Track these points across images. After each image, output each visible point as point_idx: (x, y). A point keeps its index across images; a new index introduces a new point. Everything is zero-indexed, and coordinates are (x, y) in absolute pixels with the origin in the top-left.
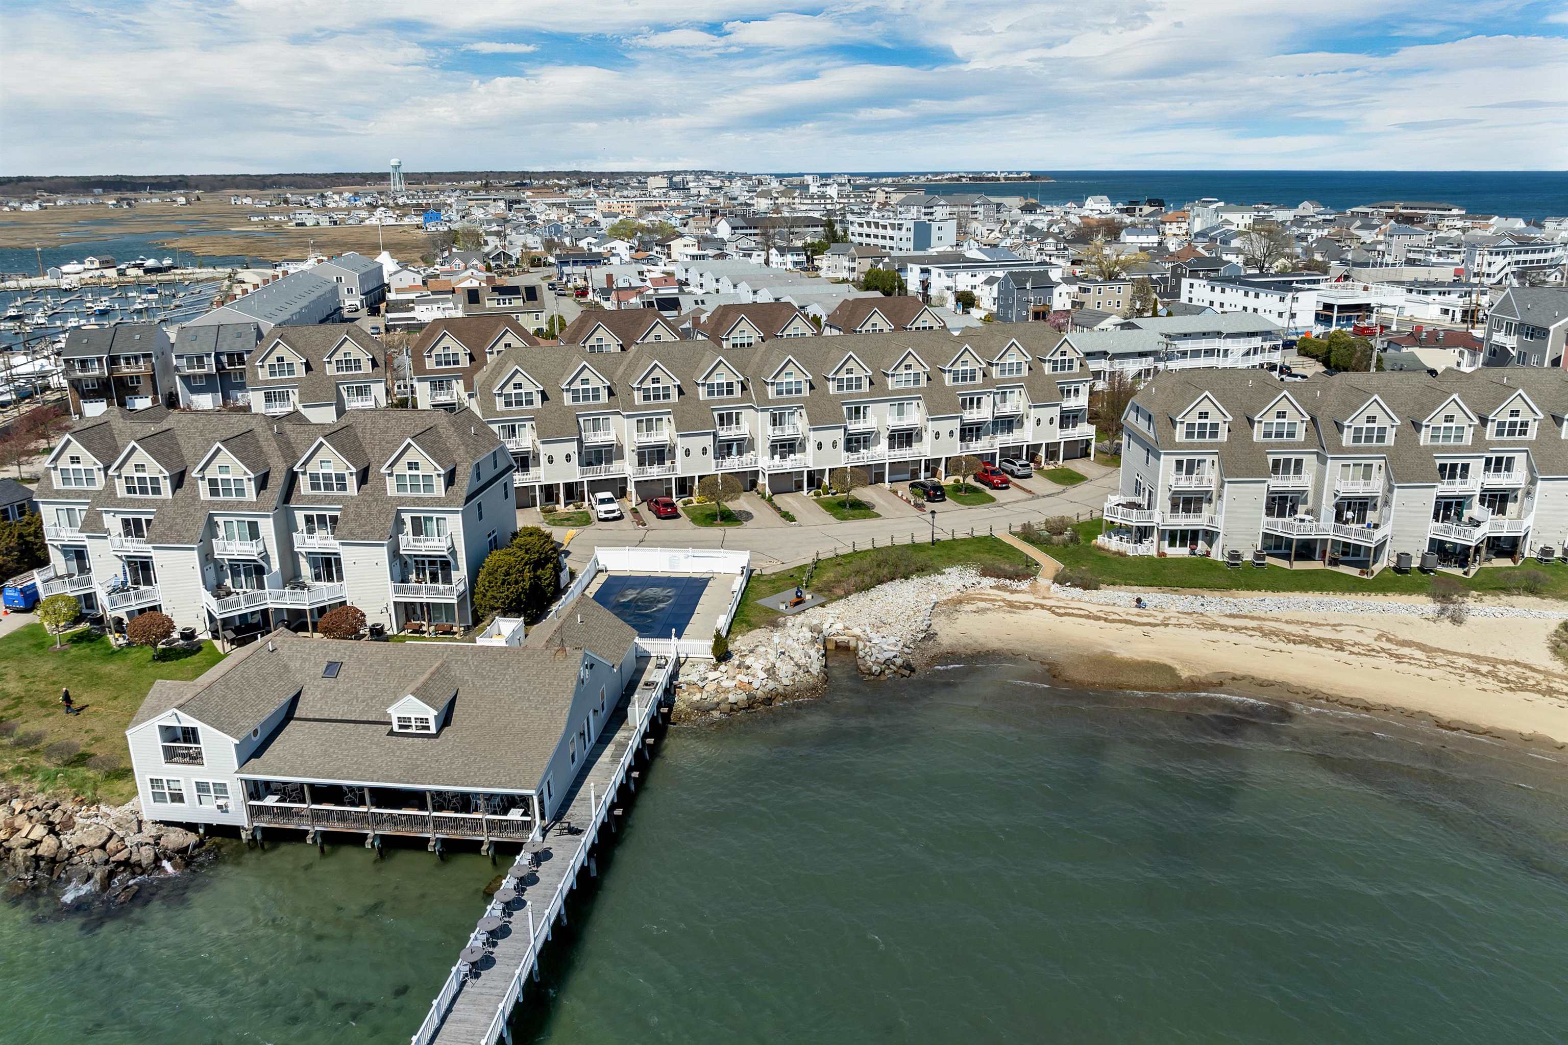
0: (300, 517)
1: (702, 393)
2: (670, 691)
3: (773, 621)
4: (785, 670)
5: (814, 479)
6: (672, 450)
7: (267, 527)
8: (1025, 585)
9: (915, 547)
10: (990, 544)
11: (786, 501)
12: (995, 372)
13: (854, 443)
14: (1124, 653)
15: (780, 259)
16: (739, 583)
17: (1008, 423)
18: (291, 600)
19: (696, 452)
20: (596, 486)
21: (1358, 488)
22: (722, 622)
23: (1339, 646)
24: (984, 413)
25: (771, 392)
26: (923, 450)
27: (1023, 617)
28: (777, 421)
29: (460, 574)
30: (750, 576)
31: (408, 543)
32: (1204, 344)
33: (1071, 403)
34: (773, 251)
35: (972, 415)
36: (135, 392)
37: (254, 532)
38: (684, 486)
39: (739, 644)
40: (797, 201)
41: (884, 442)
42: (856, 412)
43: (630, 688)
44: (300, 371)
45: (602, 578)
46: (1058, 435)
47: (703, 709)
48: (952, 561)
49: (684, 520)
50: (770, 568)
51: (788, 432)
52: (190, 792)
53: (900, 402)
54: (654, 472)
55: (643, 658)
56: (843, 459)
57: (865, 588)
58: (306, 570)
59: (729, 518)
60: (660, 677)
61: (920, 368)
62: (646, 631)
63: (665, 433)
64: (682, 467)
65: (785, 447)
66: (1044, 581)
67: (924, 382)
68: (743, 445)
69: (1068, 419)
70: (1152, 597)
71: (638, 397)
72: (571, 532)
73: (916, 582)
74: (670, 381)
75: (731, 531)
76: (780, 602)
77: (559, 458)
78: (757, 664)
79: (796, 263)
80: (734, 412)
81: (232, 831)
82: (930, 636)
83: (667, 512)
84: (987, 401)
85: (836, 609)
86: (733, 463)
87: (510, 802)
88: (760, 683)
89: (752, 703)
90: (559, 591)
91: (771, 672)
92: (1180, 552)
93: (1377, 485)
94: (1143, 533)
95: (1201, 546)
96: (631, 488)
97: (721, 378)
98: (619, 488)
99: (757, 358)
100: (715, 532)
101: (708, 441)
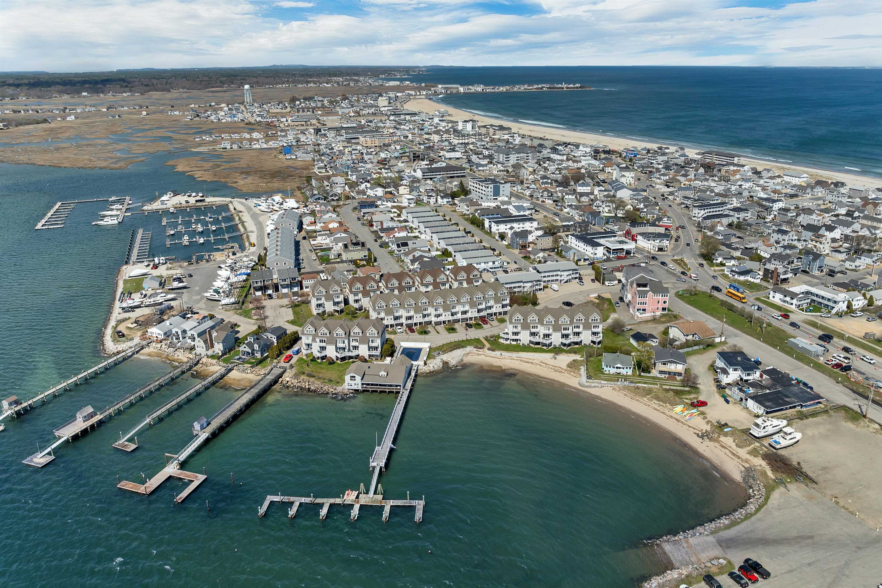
0: (351, 339)
1: (420, 304)
2: (417, 370)
3: (434, 357)
4: (436, 367)
5: (444, 322)
6: (413, 316)
7: (346, 341)
8: (482, 350)
9: (463, 341)
10: (478, 341)
11: (438, 327)
12: (486, 296)
13: (452, 315)
14: (495, 364)
15: (442, 201)
16: (428, 350)
17: (490, 307)
18: (350, 354)
19: (418, 317)
20: (397, 325)
21: (547, 332)
22: (425, 358)
23: (532, 363)
24: (483, 306)
25: (435, 304)
26: (469, 315)
27: (480, 357)
28: (436, 310)
29: (379, 349)
30: (430, 348)
31: (371, 344)
32: (555, 273)
33: (504, 302)
34: (439, 197)
35: (480, 307)
36: (268, 289)
37: (344, 343)
38: (416, 324)
39: (428, 362)
40: (452, 136)
41: (460, 314)
42: (454, 307)
43: (411, 370)
44: (324, 293)
45: (402, 348)
46: (501, 310)
47: (422, 373)
48: (469, 345)
49: (416, 333)
50: (434, 346)
51: (438, 312)
52: (353, 385)
53: (463, 304)
54: (409, 322)
55: (412, 365)
56: (451, 318)
57: (451, 351)
58: (351, 348)
59: (426, 333)
60: (416, 368)
61: (468, 297)
62: (413, 360)
63: (412, 313)
64: (415, 321)
65: (438, 316)
66: (486, 349)
67: (469, 300)
68: (429, 315)
69: (503, 306)
70: (504, 353)
71: (406, 306)
72: (393, 336)
73: (461, 349)
74: (413, 302)
75: (426, 336)
76: (435, 354)
77: (389, 319)
78: (431, 366)
79: (447, 202)
80: (427, 308)
81: (358, 390)
82: (462, 360)
83: (412, 331)
84: (484, 303)
85: (446, 355)
86: (427, 319)
87: (397, 386)
88: (432, 369)
89: (430, 372)
90: (395, 351)
91: (433, 367)
92: (514, 343)
93: (551, 331)
94: (507, 339)
95: (519, 342)
96: (404, 325)
97: (424, 301)
98: (401, 325)
99: (432, 295)
100: (422, 337)
101: (421, 315)
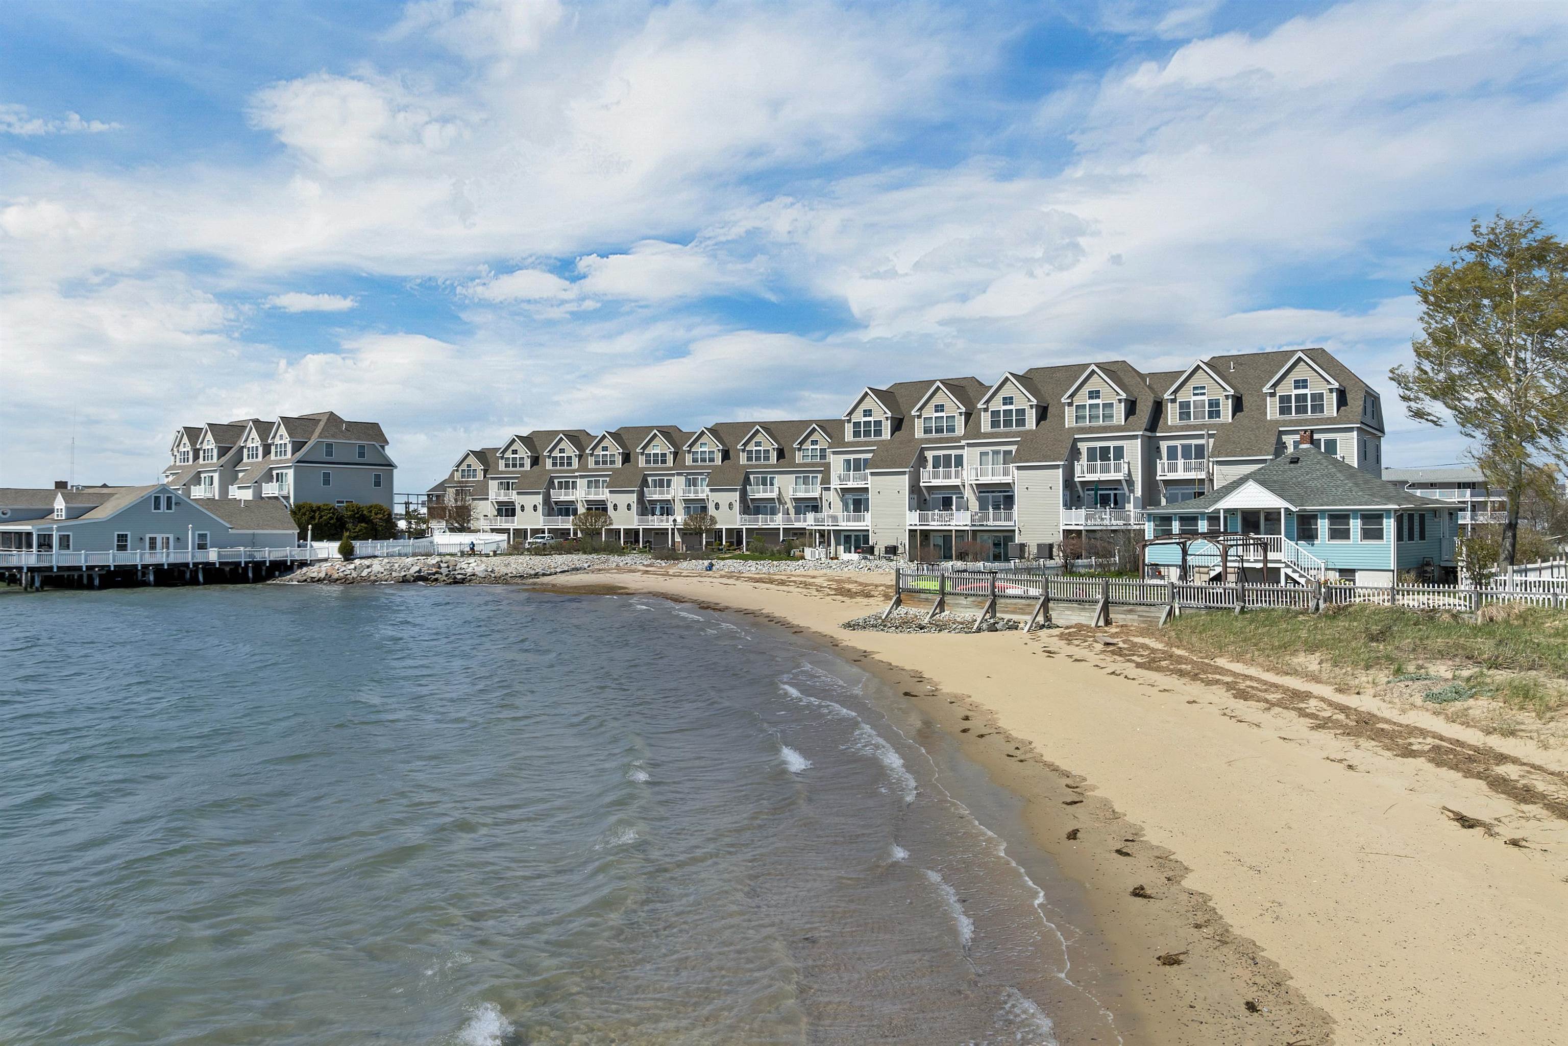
80: (665, 478)
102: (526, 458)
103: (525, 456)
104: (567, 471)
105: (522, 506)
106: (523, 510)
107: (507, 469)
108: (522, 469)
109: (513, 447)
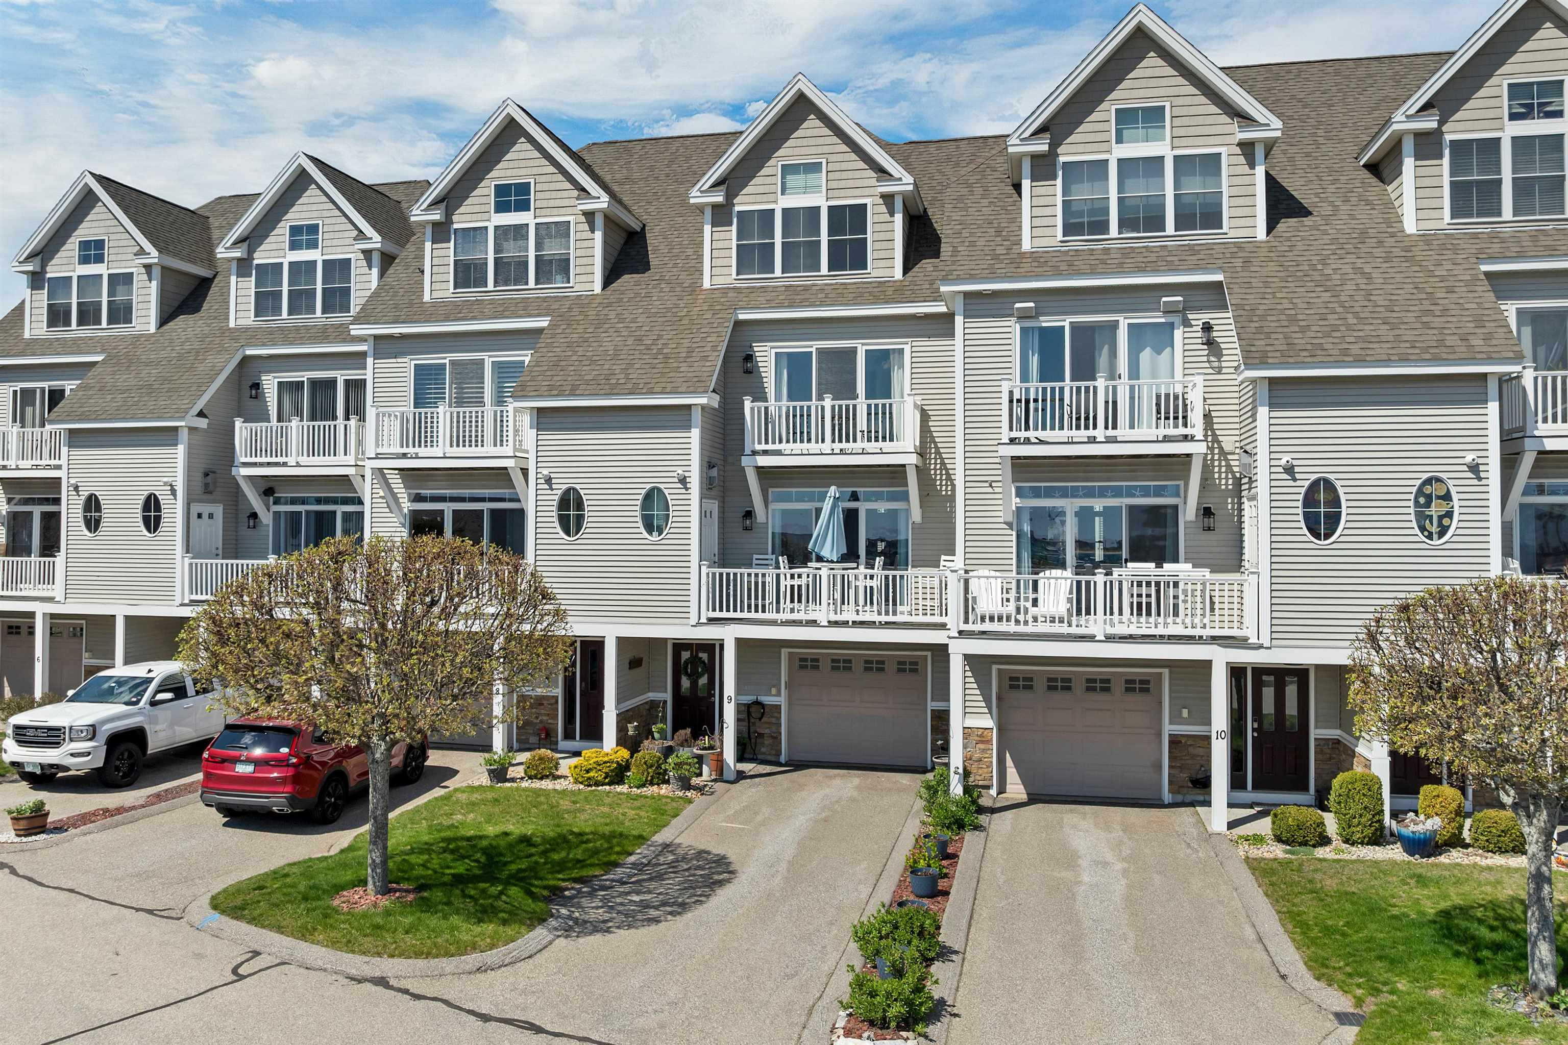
102: (140, 276)
103: (134, 267)
104: (323, 334)
105: (92, 504)
106: (93, 524)
107: (59, 332)
108: (120, 330)
109: (86, 231)
